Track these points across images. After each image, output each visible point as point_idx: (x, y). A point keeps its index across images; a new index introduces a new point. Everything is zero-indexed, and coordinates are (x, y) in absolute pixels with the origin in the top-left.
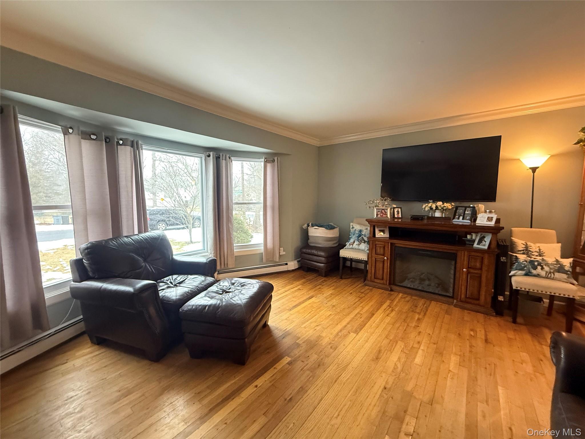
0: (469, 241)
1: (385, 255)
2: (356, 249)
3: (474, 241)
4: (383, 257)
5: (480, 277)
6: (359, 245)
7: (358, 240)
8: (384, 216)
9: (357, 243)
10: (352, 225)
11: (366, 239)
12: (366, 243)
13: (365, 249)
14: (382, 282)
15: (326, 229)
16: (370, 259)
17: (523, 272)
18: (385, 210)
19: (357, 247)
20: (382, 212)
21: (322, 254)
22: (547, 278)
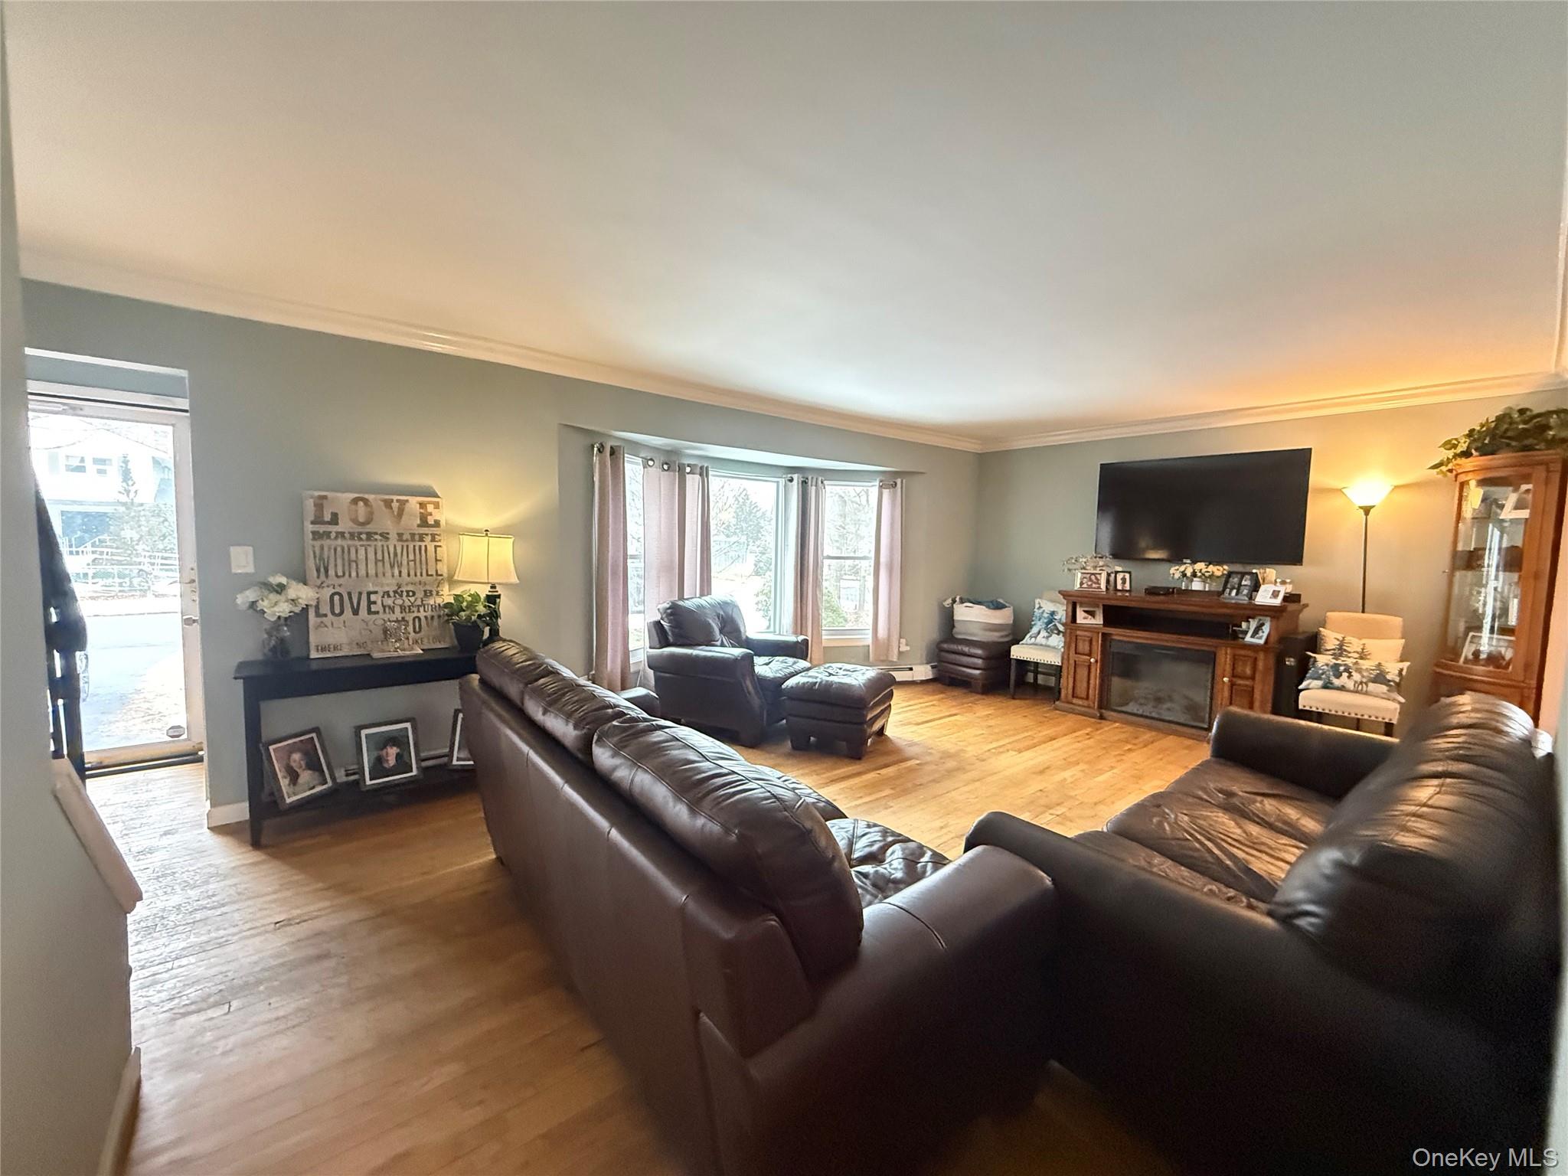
1: (1093, 654)
2: (1041, 645)
4: (1088, 658)
5: (1252, 690)
6: (1048, 637)
7: (1046, 629)
8: (1094, 585)
9: (1044, 633)
10: (1039, 603)
11: (1061, 628)
12: (1061, 635)
13: (1058, 646)
14: (1086, 703)
15: (987, 609)
16: (1066, 663)
17: (1320, 683)
18: (1098, 576)
19: (1044, 641)
20: (1090, 580)
21: (979, 652)
22: (1357, 692)
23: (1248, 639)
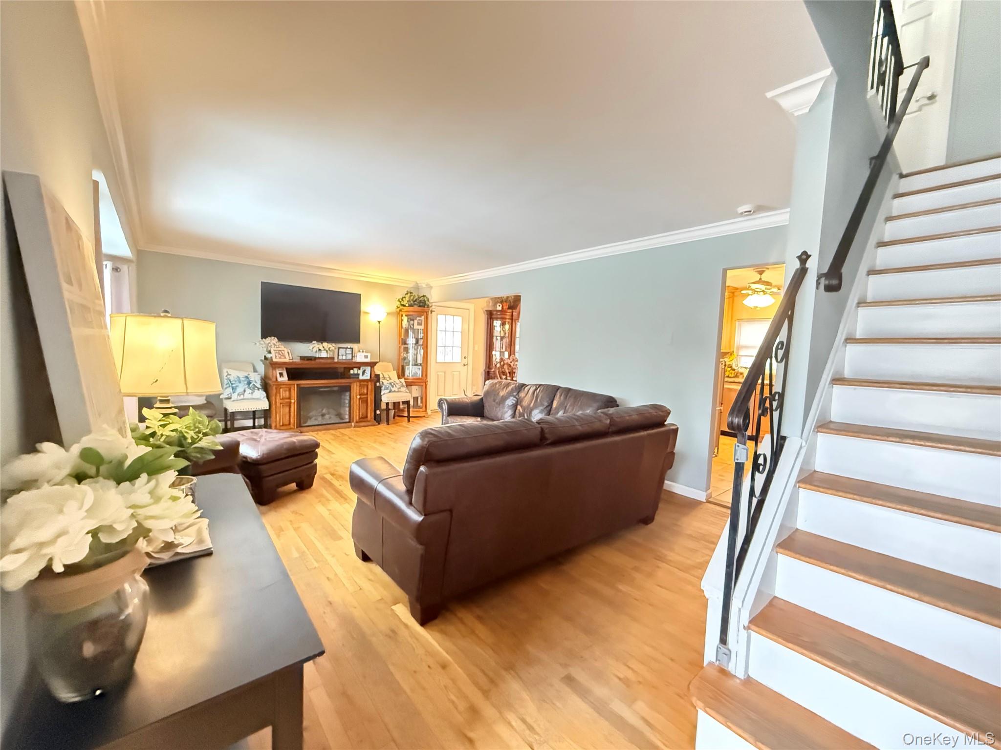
0: (354, 374)
1: (292, 398)
2: (248, 399)
3: (359, 375)
4: (289, 400)
5: (367, 400)
6: (252, 393)
7: (250, 388)
8: (282, 357)
9: (248, 391)
10: (227, 372)
11: (258, 386)
12: (260, 390)
13: (261, 397)
14: (288, 427)
16: (273, 407)
17: (388, 391)
18: (283, 352)
19: (250, 396)
20: (279, 353)
22: (398, 392)
23: (361, 377)
